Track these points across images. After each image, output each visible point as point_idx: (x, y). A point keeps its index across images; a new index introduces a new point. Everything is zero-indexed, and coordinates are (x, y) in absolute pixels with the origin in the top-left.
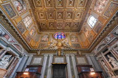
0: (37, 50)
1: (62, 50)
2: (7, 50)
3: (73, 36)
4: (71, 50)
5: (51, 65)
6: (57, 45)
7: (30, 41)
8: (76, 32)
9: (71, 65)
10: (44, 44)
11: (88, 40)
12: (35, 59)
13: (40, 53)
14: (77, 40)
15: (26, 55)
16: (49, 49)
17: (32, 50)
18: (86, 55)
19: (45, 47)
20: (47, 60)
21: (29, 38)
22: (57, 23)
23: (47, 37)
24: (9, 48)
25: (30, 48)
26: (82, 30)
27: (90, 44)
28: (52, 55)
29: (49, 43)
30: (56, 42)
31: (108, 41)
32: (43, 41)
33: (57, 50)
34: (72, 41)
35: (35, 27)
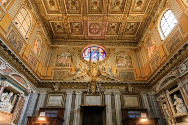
0: (53, 83)
1: (98, 83)
2: (5, 86)
3: (122, 55)
4: (114, 83)
5: (79, 107)
6: (89, 73)
7: (37, 66)
8: (131, 45)
9: (112, 108)
10: (64, 72)
11: (151, 66)
12: (51, 97)
13: (59, 88)
14: (129, 64)
15: (34, 92)
16: (75, 82)
17: (43, 82)
18: (142, 93)
19: (66, 77)
20: (72, 99)
21: (34, 61)
22: (89, 23)
23: (69, 57)
24: (6, 82)
25: (38, 79)
26: (143, 42)
27: (153, 72)
28: (81, 92)
29: (73, 69)
30: (87, 67)
31: (182, 71)
32: (61, 65)
33: (88, 83)
34: (119, 65)
35: (41, 33)
